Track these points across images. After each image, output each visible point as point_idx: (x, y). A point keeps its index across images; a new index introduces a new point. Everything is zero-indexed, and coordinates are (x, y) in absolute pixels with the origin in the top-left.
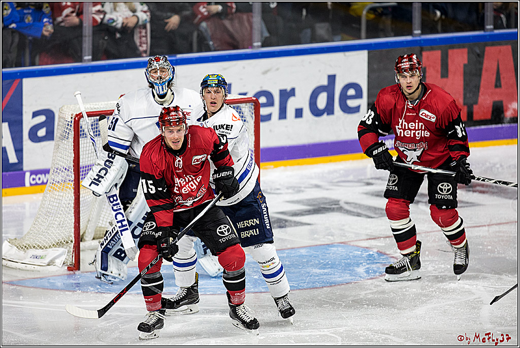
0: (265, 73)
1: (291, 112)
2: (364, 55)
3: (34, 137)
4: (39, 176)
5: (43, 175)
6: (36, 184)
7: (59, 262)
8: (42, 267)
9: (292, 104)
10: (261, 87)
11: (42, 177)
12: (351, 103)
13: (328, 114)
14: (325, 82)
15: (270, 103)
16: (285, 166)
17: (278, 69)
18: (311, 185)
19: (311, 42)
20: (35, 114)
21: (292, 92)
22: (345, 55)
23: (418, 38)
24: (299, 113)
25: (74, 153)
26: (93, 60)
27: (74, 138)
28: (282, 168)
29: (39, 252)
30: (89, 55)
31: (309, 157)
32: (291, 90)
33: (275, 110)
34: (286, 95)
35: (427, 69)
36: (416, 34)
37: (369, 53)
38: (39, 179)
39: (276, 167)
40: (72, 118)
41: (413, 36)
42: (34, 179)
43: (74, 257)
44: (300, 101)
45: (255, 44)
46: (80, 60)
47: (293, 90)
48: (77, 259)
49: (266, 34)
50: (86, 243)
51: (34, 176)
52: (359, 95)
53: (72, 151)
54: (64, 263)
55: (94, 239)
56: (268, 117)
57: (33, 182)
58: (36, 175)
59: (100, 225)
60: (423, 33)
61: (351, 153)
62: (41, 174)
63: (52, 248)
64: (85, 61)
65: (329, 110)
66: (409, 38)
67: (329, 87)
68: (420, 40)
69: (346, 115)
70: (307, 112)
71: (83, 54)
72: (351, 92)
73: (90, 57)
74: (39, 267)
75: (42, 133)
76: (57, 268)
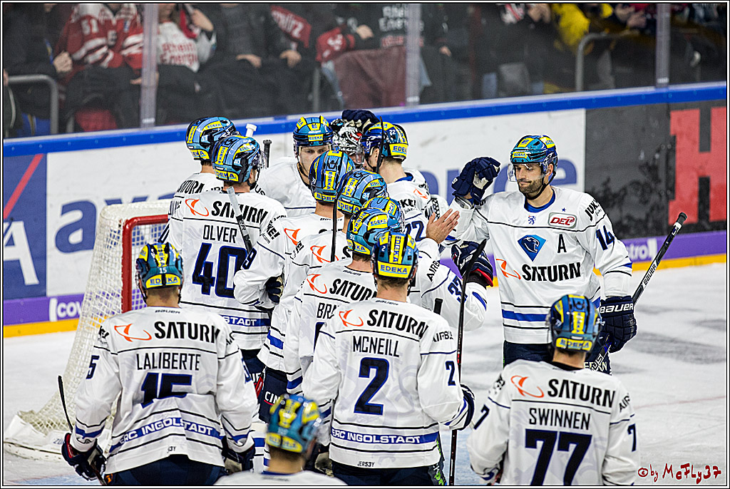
0: (425, 144)
2: (579, 116)
3: (64, 245)
4: (72, 304)
5: (78, 304)
6: (67, 317)
11: (76, 306)
17: (444, 139)
19: (497, 96)
20: (66, 209)
22: (550, 117)
23: (664, 90)
25: (123, 281)
26: (157, 124)
27: (123, 256)
30: (150, 117)
35: (678, 139)
36: (661, 84)
37: (587, 113)
38: (72, 309)
40: (120, 226)
41: (656, 88)
42: (63, 310)
45: (410, 99)
46: (137, 124)
49: (427, 82)
51: (63, 305)
53: (120, 278)
57: (62, 315)
58: (67, 304)
60: (672, 82)
62: (75, 302)
64: (145, 125)
66: (650, 90)
68: (667, 94)
71: (142, 116)
72: (561, 174)
73: (153, 120)
75: (76, 237)
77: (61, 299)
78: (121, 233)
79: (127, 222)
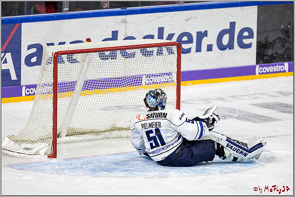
0: (187, 20)
1: (204, 47)
2: (255, 9)
3: (28, 63)
7: (42, 152)
8: (30, 155)
9: (205, 42)
10: (184, 30)
11: (34, 90)
12: (246, 41)
13: (229, 49)
14: (228, 27)
15: (190, 41)
16: (200, 84)
17: (196, 18)
18: (218, 98)
20: (30, 47)
21: (205, 34)
22: (242, 9)
24: (210, 48)
28: (198, 85)
29: (29, 146)
31: (216, 78)
32: (204, 32)
33: (193, 46)
34: (201, 35)
37: (258, 7)
38: (32, 91)
39: (193, 84)
40: (52, 55)
42: (28, 91)
43: (52, 149)
44: (211, 39)
47: (206, 32)
48: (54, 151)
50: (61, 138)
52: (251, 36)
54: (45, 154)
55: (67, 136)
56: (188, 51)
57: (27, 93)
59: (71, 126)
61: (245, 75)
62: (33, 88)
63: (38, 143)
65: (230, 46)
67: (231, 31)
69: (242, 49)
70: (215, 47)
72: (246, 34)
74: (29, 155)
75: (34, 60)
76: (41, 156)
77: (27, 87)
78: (53, 58)
79: (56, 53)
